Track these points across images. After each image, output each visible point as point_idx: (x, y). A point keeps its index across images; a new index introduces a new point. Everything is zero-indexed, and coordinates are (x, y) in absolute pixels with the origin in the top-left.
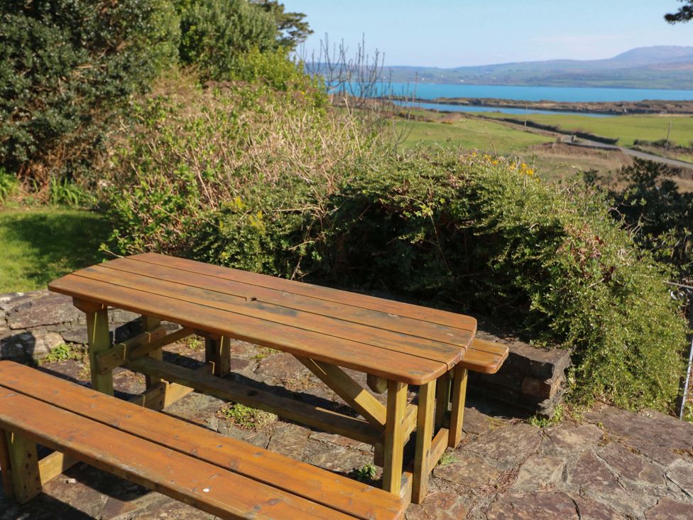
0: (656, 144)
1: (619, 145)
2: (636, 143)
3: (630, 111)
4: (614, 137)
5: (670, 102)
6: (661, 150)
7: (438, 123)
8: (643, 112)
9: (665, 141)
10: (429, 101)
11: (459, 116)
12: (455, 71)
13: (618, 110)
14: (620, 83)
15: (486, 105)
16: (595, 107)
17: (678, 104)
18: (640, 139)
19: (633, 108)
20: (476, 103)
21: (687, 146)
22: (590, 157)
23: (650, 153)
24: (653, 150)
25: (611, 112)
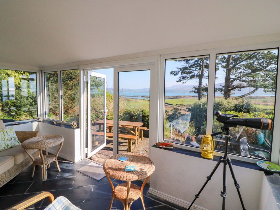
0: (180, 105)
1: (173, 105)
2: (176, 105)
3: (175, 98)
4: (172, 104)
5: (183, 96)
6: (181, 106)
7: (134, 101)
8: (177, 98)
9: (182, 104)
10: (132, 96)
11: (139, 99)
12: (137, 90)
13: (173, 98)
14: (172, 92)
15: (145, 97)
16: (168, 97)
17: (184, 96)
18: (177, 104)
19: (176, 97)
20: (143, 97)
21: (187, 105)
22: (167, 108)
23: (180, 107)
24: (180, 106)
25: (171, 98)
